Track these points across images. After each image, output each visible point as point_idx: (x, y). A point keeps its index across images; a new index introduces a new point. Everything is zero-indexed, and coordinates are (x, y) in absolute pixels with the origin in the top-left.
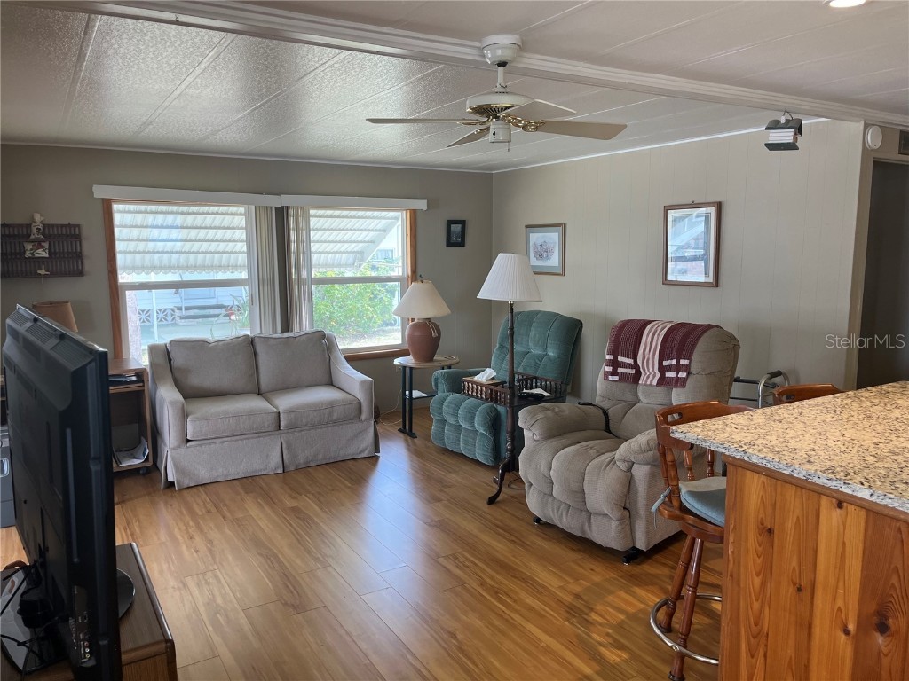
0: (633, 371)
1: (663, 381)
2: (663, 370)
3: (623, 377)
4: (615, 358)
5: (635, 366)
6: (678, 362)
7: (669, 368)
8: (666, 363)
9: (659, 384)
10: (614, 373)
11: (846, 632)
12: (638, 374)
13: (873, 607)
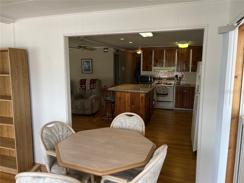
0: (85, 88)
1: (90, 88)
2: (90, 87)
3: (83, 89)
4: (81, 86)
5: (85, 87)
6: (93, 85)
7: (92, 86)
8: (91, 85)
9: (90, 89)
10: (81, 88)
11: (129, 106)
12: (86, 88)
13: (132, 102)
